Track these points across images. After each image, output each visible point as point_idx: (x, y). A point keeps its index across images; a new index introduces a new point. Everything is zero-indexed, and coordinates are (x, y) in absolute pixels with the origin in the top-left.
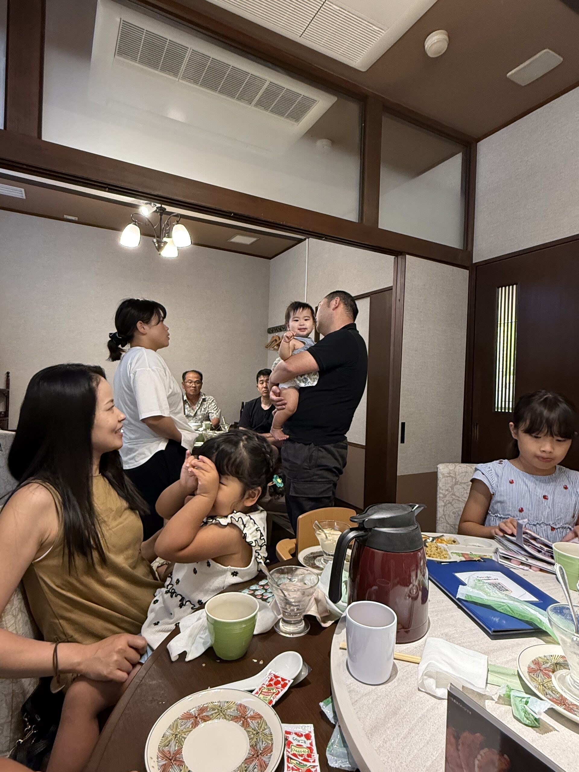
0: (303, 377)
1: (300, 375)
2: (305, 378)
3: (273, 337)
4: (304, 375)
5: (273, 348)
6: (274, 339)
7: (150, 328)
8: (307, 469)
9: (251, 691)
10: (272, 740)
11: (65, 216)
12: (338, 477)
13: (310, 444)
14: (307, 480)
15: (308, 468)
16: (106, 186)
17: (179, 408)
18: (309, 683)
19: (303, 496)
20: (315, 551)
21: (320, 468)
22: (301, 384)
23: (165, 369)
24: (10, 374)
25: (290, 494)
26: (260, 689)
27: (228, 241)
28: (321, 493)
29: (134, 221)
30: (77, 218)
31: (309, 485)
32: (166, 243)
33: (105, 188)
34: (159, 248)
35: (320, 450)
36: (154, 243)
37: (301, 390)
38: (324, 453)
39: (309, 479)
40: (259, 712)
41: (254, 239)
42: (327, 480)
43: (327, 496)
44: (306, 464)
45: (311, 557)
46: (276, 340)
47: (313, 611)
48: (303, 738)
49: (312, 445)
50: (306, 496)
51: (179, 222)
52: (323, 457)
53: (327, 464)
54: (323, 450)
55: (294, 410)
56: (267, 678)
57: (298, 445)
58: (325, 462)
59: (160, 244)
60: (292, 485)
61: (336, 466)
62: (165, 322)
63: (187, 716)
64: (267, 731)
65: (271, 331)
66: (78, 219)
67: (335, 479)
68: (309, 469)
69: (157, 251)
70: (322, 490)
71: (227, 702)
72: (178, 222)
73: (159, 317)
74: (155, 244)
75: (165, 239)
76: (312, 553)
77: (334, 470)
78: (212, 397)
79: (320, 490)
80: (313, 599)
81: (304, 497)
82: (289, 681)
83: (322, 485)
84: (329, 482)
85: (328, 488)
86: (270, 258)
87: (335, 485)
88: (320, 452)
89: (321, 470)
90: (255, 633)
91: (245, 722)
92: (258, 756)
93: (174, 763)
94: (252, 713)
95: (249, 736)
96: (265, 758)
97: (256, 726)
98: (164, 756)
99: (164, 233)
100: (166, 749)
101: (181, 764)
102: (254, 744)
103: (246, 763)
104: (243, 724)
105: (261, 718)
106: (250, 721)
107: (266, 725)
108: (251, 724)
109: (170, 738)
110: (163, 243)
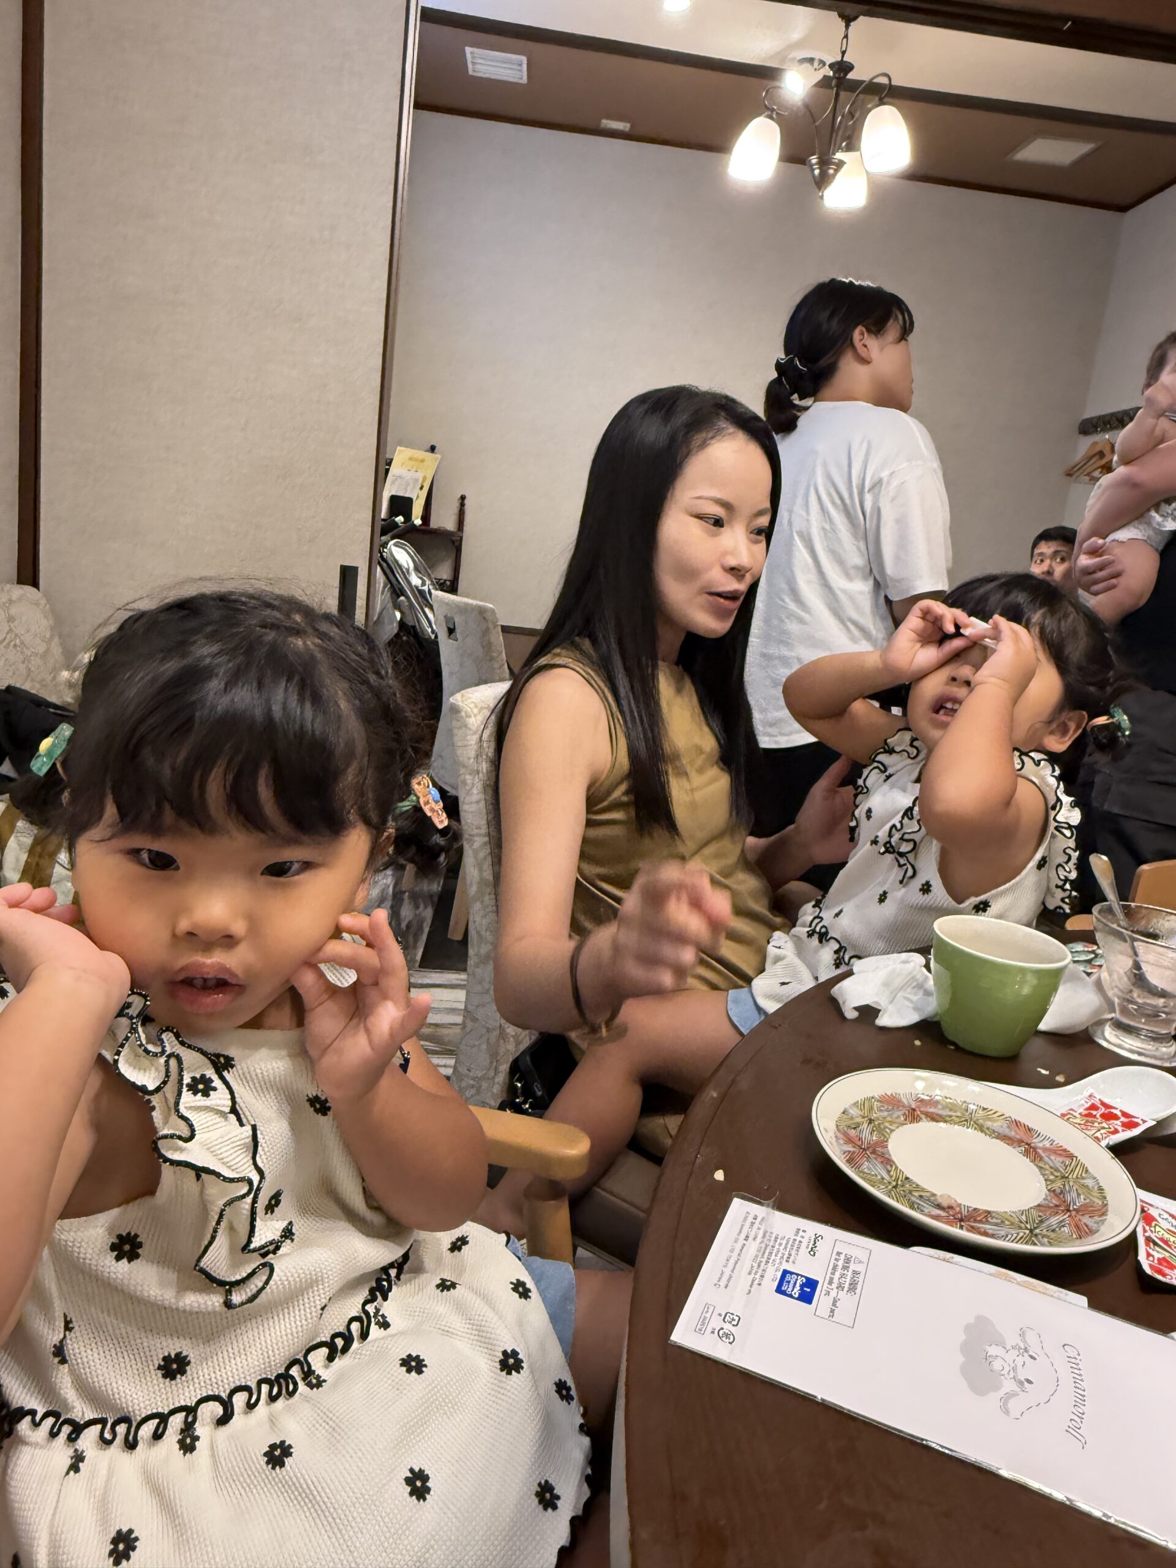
0: (1173, 505)
3: (1095, 444)
5: (1088, 474)
6: (1098, 449)
10: (1104, 1198)
19: (1143, 817)
24: (466, 501)
26: (1063, 1115)
27: (1006, 158)
29: (768, 109)
30: (628, 125)
32: (840, 164)
34: (823, 181)
36: (811, 166)
40: (1065, 1147)
41: (1087, 147)
46: (1101, 454)
50: (1152, 819)
51: (886, 99)
56: (1083, 1102)
59: (824, 168)
63: (891, 1102)
64: (1089, 1182)
65: (1089, 427)
66: (632, 127)
69: (815, 188)
71: (984, 1109)
72: (880, 100)
74: (813, 170)
75: (839, 156)
81: (1145, 821)
82: (1144, 1122)
86: (1123, 209)
90: (1042, 1027)
91: (1031, 1152)
92: (1068, 1210)
93: (872, 1156)
94: (1047, 1144)
95: (1044, 1175)
96: (1086, 1220)
97: (1058, 1165)
98: (849, 1140)
99: (839, 138)
100: (852, 1133)
101: (888, 1162)
102: (1058, 1191)
103: (1041, 1211)
104: (1026, 1153)
105: (1071, 1156)
106: (1043, 1154)
107: (1087, 1171)
108: (1046, 1159)
109: (859, 1120)
110: (834, 164)
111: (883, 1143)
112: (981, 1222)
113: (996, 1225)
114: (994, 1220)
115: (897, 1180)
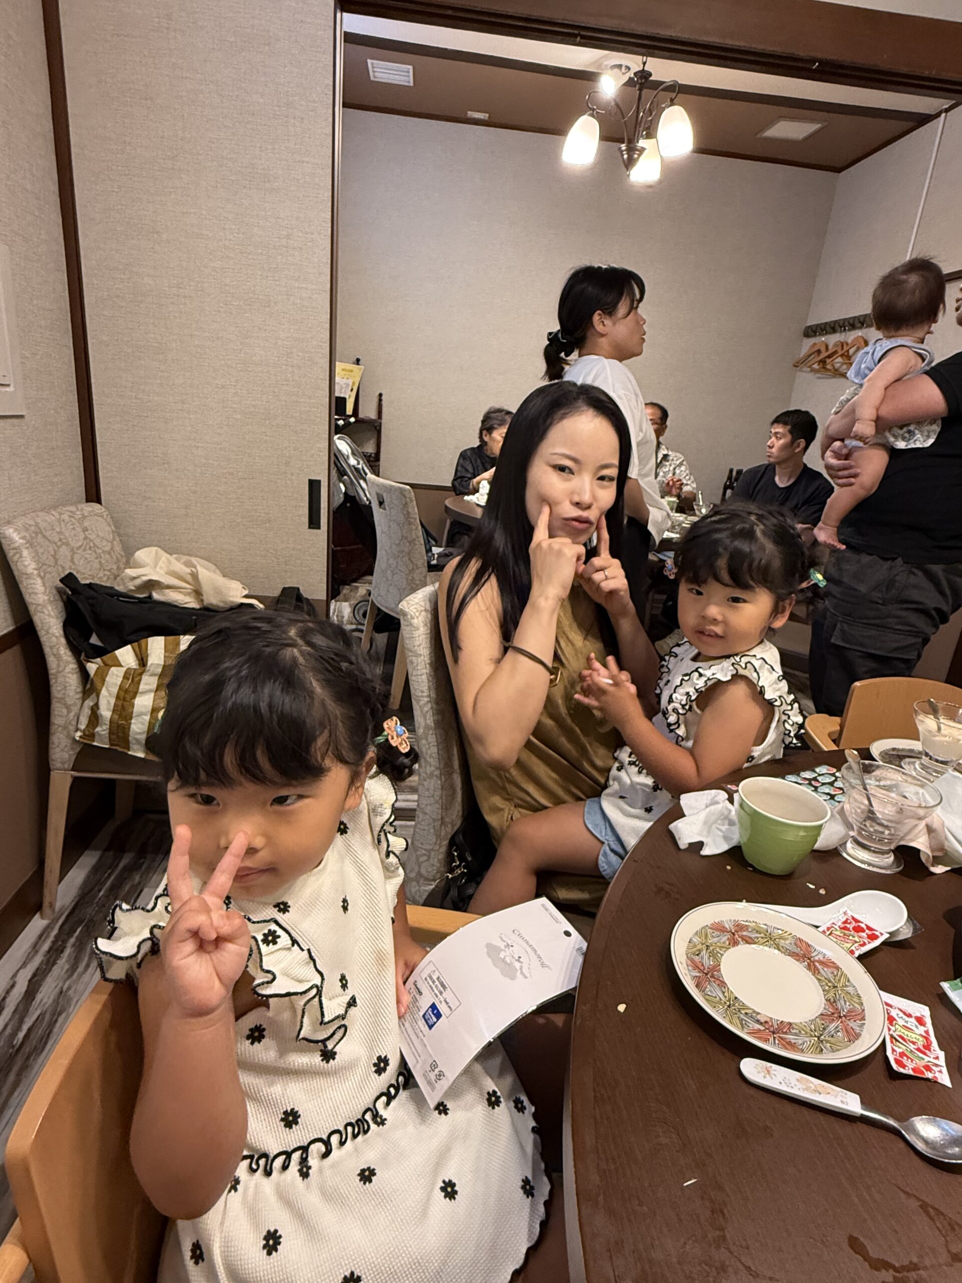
0: (905, 429)
1: (897, 426)
2: (909, 432)
3: (815, 344)
4: (908, 425)
5: (810, 367)
6: (816, 348)
7: (614, 324)
8: (877, 603)
9: (817, 927)
10: (862, 1004)
11: (469, 112)
12: (937, 628)
13: (894, 559)
14: (873, 621)
15: (880, 602)
16: (576, 32)
17: (648, 467)
18: (913, 948)
19: (860, 649)
20: (901, 747)
21: (905, 606)
22: (897, 443)
23: (636, 395)
24: (383, 398)
25: (833, 640)
26: (828, 929)
27: (758, 136)
28: (896, 649)
29: (590, 109)
30: (487, 115)
31: (874, 632)
32: (643, 150)
33: (575, 36)
34: (630, 163)
35: (914, 573)
36: (622, 152)
37: (894, 453)
38: (920, 578)
39: (877, 621)
40: (833, 960)
41: (815, 127)
42: (915, 630)
43: (905, 657)
44: (879, 595)
45: (893, 755)
46: (819, 352)
47: (921, 842)
48: (913, 1020)
49: (899, 561)
50: (864, 650)
51: (675, 101)
52: (915, 587)
53: (921, 600)
54: (920, 574)
55: (872, 488)
56: (840, 917)
57: (866, 559)
58: (915, 595)
59: (631, 153)
60: (839, 626)
61: (940, 606)
62: (640, 310)
63: (719, 928)
64: (850, 989)
65: (812, 331)
66: (489, 117)
67: (928, 629)
68: (883, 605)
69: (624, 168)
70: (900, 644)
71: (779, 929)
72: (672, 100)
73: (632, 301)
74: (622, 155)
75: (641, 143)
76: (894, 749)
77: (934, 613)
78: (681, 456)
79: (895, 645)
80: (922, 825)
81: (858, 651)
82: (882, 934)
83: (902, 636)
84: (917, 633)
85: (913, 644)
86: (839, 170)
87: (926, 641)
88: (912, 576)
89: (908, 609)
90: (817, 846)
91: (812, 967)
92: (840, 1017)
93: (712, 979)
94: (821, 957)
95: (822, 986)
96: (852, 1024)
97: (831, 976)
98: (696, 967)
99: (641, 129)
100: (697, 958)
101: (722, 984)
102: (832, 1000)
103: (823, 1020)
104: (809, 967)
105: (838, 968)
106: (819, 967)
107: (849, 981)
108: (821, 971)
109: (700, 947)
110: (637, 150)
111: (716, 968)
112: (786, 1033)
113: (795, 1034)
114: (794, 1031)
115: (729, 1000)
